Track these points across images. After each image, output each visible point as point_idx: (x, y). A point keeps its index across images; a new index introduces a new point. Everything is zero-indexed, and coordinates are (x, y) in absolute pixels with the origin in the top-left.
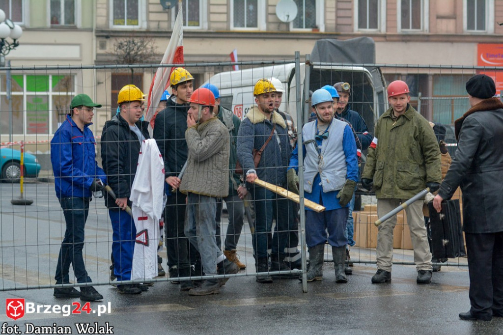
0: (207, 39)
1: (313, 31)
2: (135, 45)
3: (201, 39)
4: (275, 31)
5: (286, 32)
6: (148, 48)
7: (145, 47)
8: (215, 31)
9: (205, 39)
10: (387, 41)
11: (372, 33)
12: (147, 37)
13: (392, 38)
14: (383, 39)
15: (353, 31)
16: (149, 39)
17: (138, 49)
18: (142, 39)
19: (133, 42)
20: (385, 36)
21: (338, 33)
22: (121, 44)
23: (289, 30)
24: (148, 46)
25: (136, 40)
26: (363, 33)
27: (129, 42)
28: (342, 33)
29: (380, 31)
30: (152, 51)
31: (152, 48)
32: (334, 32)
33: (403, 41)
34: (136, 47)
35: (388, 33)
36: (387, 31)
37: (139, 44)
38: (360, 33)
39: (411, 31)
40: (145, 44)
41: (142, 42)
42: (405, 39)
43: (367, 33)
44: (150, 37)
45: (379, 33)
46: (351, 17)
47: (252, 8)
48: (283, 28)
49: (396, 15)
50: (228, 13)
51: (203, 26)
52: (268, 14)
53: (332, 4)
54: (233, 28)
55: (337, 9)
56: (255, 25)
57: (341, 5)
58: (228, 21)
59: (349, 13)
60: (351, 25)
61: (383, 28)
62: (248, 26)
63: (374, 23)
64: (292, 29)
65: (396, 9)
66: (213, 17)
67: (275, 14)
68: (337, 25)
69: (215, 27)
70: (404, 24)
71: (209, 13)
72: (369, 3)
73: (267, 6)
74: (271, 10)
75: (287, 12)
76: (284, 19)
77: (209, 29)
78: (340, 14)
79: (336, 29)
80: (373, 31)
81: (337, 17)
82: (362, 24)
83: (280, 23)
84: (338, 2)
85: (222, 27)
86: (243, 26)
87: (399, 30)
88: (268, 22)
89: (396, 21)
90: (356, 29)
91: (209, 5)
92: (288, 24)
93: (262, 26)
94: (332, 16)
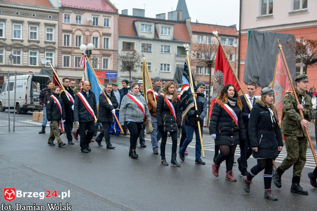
3: (20, 68)
4: (41, 66)
9: (22, 68)
20: (71, 69)
26: (65, 68)
28: (59, 68)
39: (77, 68)
42: (76, 70)
46: (62, 64)
47: (35, 60)
48: (43, 66)
49: (73, 63)
50: (28, 61)
51: (21, 64)
52: (39, 62)
53: (57, 60)
54: (29, 65)
55: (58, 61)
56: (36, 65)
57: (59, 60)
58: (28, 63)
59: (61, 63)
60: (62, 66)
61: (70, 67)
62: (34, 65)
63: (68, 65)
64: (46, 66)
65: (73, 62)
66: (24, 62)
67: (41, 62)
68: (58, 65)
69: (24, 65)
70: (76, 66)
71: (23, 61)
72: (67, 60)
73: (39, 60)
74: (40, 61)
75: (44, 62)
76: (43, 63)
77: (23, 65)
78: (59, 62)
79: (58, 66)
80: (67, 67)
81: (58, 63)
82: (65, 66)
83: (42, 64)
84: (58, 59)
85: (26, 65)
86: (32, 65)
87: (74, 67)
88: (39, 64)
89: (73, 65)
90: (63, 67)
91: (23, 59)
92: (44, 65)
93: (37, 65)
94: (56, 63)
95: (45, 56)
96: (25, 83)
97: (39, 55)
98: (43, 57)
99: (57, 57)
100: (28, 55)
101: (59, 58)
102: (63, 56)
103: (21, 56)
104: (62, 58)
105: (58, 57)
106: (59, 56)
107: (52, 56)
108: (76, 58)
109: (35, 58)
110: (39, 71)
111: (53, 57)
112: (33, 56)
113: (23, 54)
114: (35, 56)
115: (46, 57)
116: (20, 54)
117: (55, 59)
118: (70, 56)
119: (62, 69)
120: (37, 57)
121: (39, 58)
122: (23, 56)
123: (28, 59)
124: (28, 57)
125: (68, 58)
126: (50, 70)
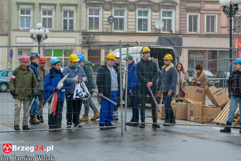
0: (127, 36)
1: (170, 32)
2: (91, 38)
3: (124, 36)
4: (155, 32)
5: (159, 33)
6: (96, 39)
7: (95, 39)
8: (130, 32)
9: (126, 36)
10: (200, 37)
11: (194, 34)
12: (95, 35)
13: (202, 36)
14: (199, 36)
15: (186, 33)
16: (96, 35)
17: (92, 40)
18: (93, 35)
19: (90, 37)
20: (200, 35)
21: (180, 33)
22: (85, 37)
23: (160, 32)
24: (96, 38)
25: (91, 36)
26: (191, 34)
27: (89, 37)
28: (182, 34)
29: (198, 33)
30: (97, 40)
31: (98, 39)
32: (179, 33)
33: (207, 37)
34: (91, 39)
35: (201, 34)
36: (200, 33)
37: (92, 38)
38: (189, 33)
39: (210, 33)
40: (95, 37)
41: (93, 37)
42: (208, 36)
43: (192, 34)
44: (97, 34)
45: (197, 34)
46: (186, 27)
47: (145, 23)
48: (158, 31)
49: (204, 26)
50: (135, 25)
51: (125, 30)
52: (152, 26)
53: (178, 22)
54: (137, 31)
55: (180, 24)
56: (147, 30)
57: (182, 22)
58: (135, 28)
59: (184, 25)
60: (186, 30)
61: (199, 32)
62: (144, 31)
63: (195, 30)
64: (162, 32)
65: (204, 24)
66: (129, 27)
67: (155, 26)
68: (180, 30)
69: (130, 31)
70: (208, 30)
71: (128, 25)
72: (193, 21)
73: (152, 22)
74: (153, 24)
75: (160, 25)
76: (158, 27)
77: (128, 32)
78: (182, 25)
79: (180, 32)
80: (194, 33)
81: (180, 27)
82: (190, 30)
83: (157, 29)
84: (180, 21)
85: (133, 31)
86: (142, 30)
87: (206, 32)
88: (152, 29)
89: (204, 29)
90: (188, 32)
91: (128, 22)
92: (160, 30)
93: (149, 31)
94: (178, 27)
95: (160, 16)
96: (137, 58)
97: (152, 16)
98: (158, 17)
99: (178, 17)
100: (135, 15)
101: (182, 19)
102: (188, 15)
103: (125, 17)
104: (186, 18)
105: (180, 18)
106: (182, 16)
107: (171, 16)
108: (208, 17)
109: (146, 20)
110: (155, 39)
111: (173, 18)
112: (143, 17)
113: (128, 15)
114: (145, 17)
115: (162, 18)
116: (123, 15)
117: (175, 20)
118: (199, 15)
119: (186, 35)
120: (149, 17)
121: (152, 19)
122: (128, 18)
123: (135, 22)
124: (135, 18)
125: (196, 17)
126: (172, 38)
